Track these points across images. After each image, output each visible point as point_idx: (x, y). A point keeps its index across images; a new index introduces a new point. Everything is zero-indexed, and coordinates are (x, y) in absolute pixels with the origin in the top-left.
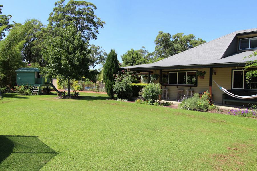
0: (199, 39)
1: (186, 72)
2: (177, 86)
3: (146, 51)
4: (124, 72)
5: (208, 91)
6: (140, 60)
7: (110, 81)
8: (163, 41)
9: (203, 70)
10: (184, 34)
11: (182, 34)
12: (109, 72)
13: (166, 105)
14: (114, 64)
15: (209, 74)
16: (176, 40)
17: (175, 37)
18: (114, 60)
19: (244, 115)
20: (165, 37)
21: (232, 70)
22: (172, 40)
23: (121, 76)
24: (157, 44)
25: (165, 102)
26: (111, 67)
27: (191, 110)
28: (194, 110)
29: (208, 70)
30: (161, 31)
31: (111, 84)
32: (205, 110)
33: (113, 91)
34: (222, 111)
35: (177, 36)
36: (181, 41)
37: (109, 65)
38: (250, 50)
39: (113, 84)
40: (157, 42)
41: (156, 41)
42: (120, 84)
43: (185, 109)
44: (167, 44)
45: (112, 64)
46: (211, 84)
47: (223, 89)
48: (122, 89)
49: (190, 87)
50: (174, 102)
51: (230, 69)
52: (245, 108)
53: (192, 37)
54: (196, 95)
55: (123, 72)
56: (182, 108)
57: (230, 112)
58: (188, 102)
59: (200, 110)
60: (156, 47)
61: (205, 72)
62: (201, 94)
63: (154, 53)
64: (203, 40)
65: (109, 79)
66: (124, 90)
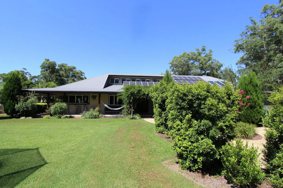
0: (79, 70)
1: (82, 95)
2: (75, 104)
3: (27, 72)
4: (29, 93)
5: (98, 106)
6: (27, 81)
7: (12, 101)
8: (49, 67)
9: (95, 94)
10: (68, 65)
11: (66, 64)
12: (12, 93)
13: (71, 117)
14: (18, 86)
15: (98, 97)
16: (61, 68)
17: (61, 66)
18: (17, 82)
19: (117, 117)
20: (52, 65)
21: (109, 95)
22: (57, 67)
23: (25, 97)
24: (42, 68)
25: (69, 115)
26: (14, 88)
27: (89, 118)
28: (91, 118)
29: (97, 95)
30: (47, 59)
31: (13, 104)
32: (98, 118)
33: (16, 110)
34: (106, 117)
35: (62, 66)
36: (65, 69)
37: (12, 87)
38: (115, 84)
39: (16, 104)
40: (43, 67)
41: (41, 66)
42: (25, 104)
43: (86, 118)
44: (53, 71)
45: (15, 86)
46: (99, 103)
47: (106, 105)
48: (27, 108)
49: (84, 105)
50: (75, 116)
51: (108, 94)
52: (117, 114)
53: (75, 68)
54: (92, 109)
55: (27, 93)
56: (84, 118)
57: (110, 117)
58: (87, 114)
59: (95, 118)
60: (42, 71)
61: (96, 96)
62: (94, 109)
63: (39, 76)
64: (82, 72)
65: (10, 100)
66: (30, 109)
